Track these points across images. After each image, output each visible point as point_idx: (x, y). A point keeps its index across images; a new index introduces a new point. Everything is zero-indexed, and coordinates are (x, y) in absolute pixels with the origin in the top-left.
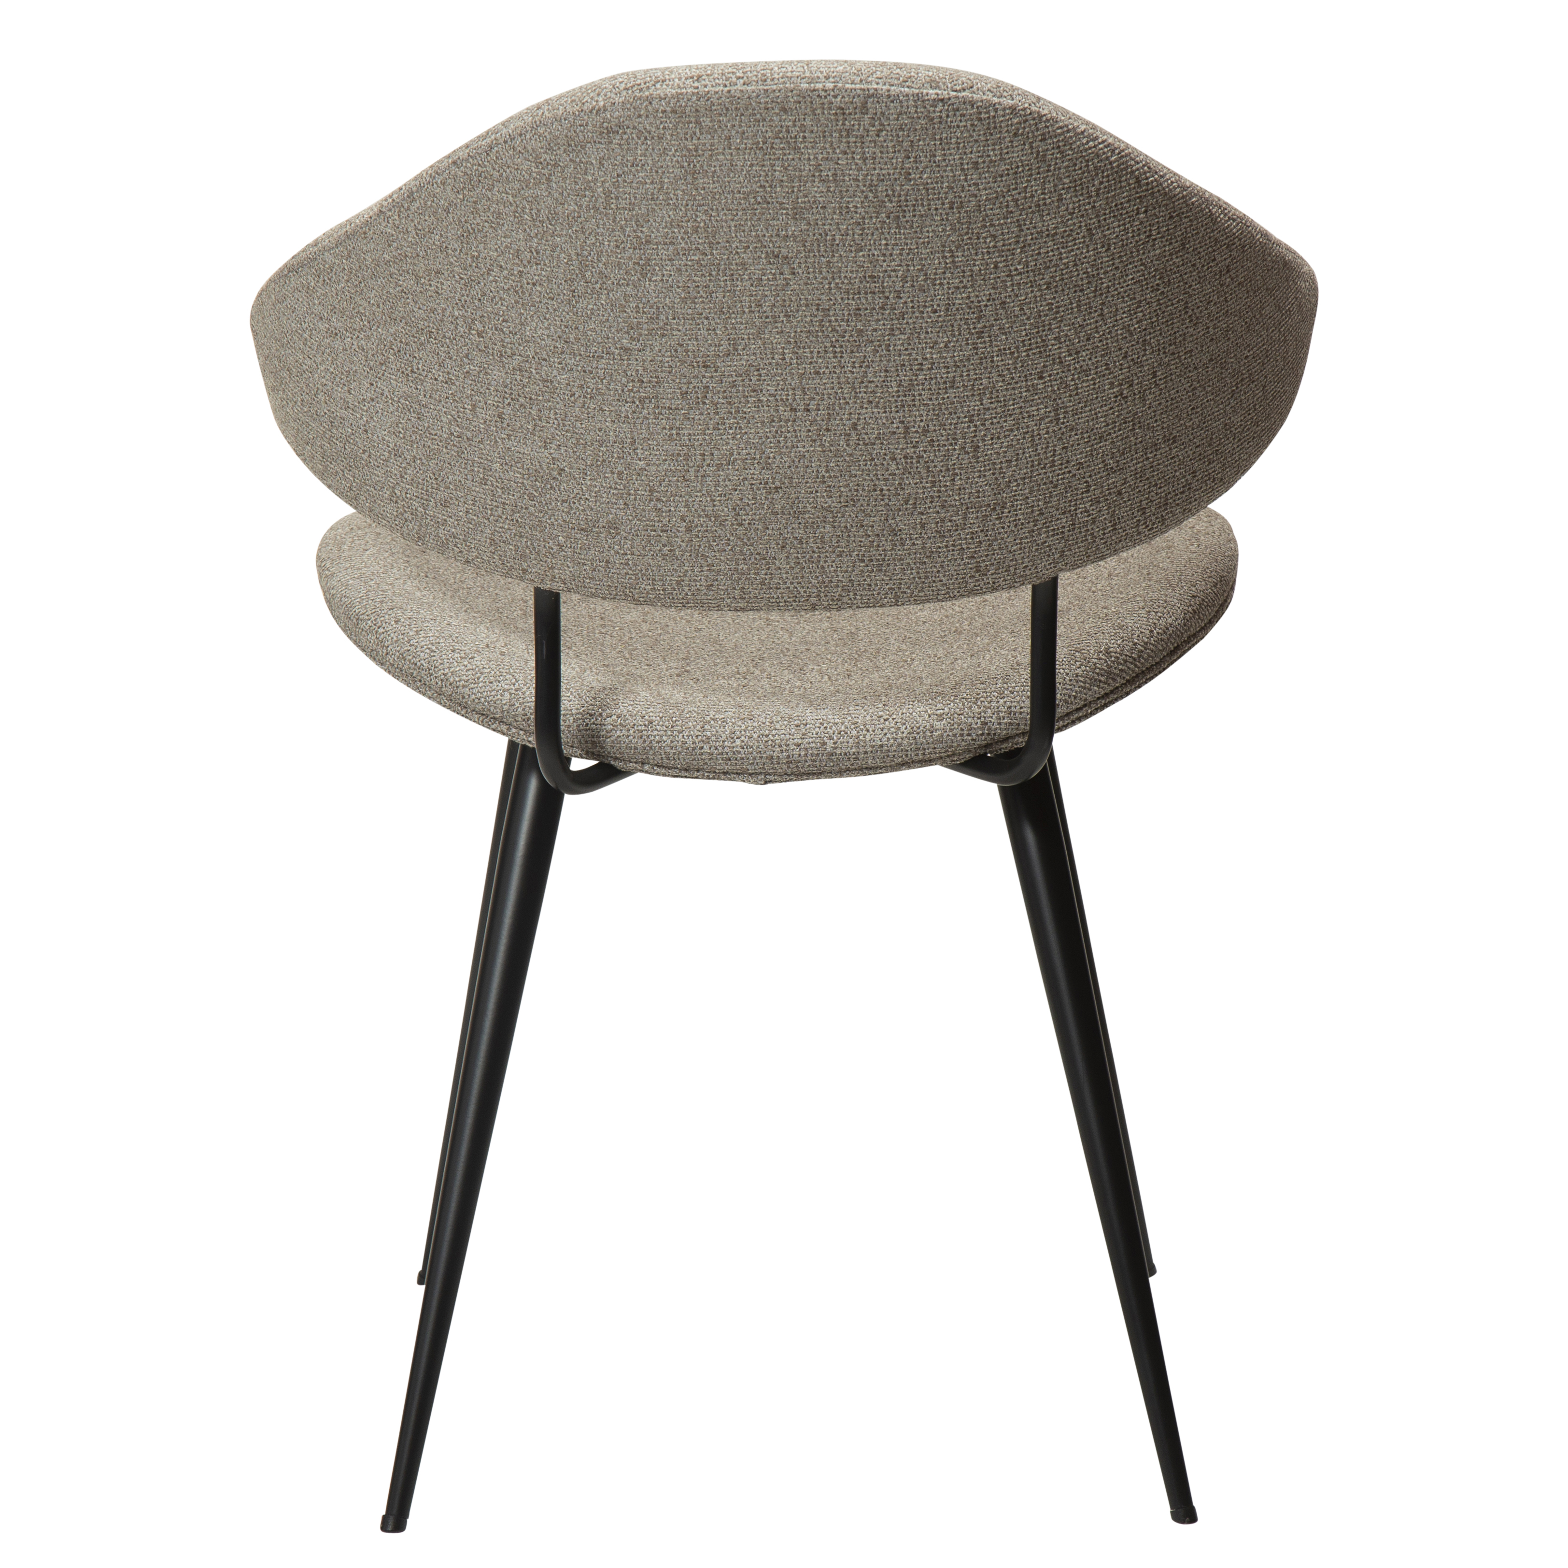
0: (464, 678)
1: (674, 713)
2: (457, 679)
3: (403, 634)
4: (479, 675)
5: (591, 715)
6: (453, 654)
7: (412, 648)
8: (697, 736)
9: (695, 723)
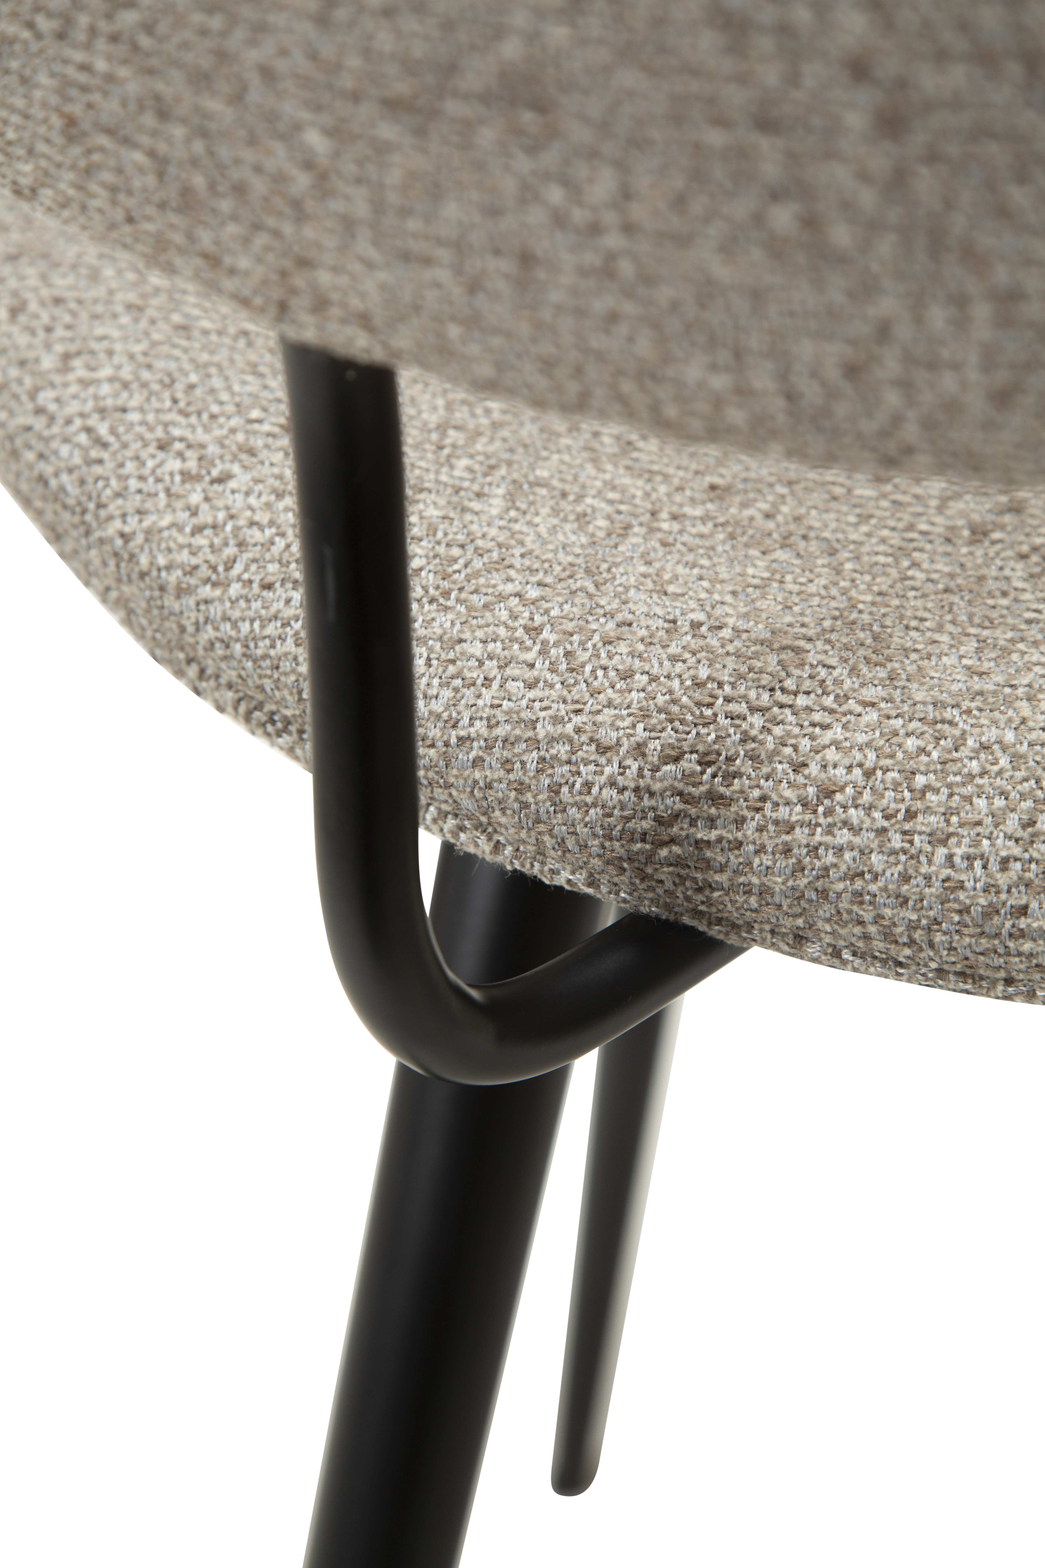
0: (184, 556)
1: (922, 751)
2: (162, 561)
3: (22, 363)
4: (231, 551)
5: (603, 750)
6: (161, 455)
7: (39, 423)
8: (1004, 864)
9: (999, 802)
